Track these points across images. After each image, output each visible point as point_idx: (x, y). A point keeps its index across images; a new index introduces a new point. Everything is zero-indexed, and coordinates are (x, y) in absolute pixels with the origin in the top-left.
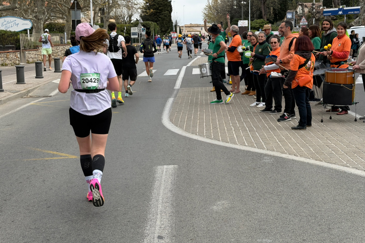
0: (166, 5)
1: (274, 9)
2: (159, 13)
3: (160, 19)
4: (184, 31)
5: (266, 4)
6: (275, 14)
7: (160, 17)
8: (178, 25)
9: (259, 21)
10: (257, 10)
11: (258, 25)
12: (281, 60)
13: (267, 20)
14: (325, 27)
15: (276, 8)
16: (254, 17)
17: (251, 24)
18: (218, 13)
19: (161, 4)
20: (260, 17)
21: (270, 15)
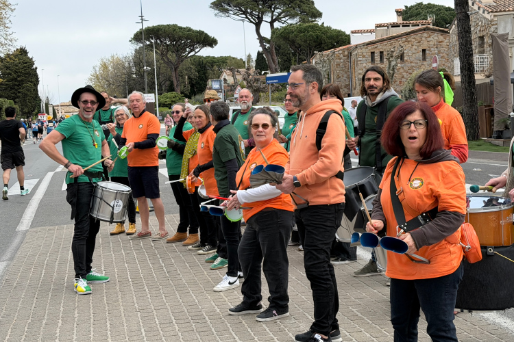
0: (29, 74)
1: (189, 78)
2: (17, 86)
3: (19, 94)
4: (60, 112)
5: (177, 72)
6: (192, 85)
7: (19, 92)
8: (50, 103)
9: (169, 94)
10: (166, 80)
11: (169, 101)
12: (295, 179)
13: (181, 93)
14: (371, 87)
15: (192, 76)
16: (162, 90)
17: (159, 100)
18: (109, 84)
19: (21, 73)
20: (171, 89)
21: (185, 87)
